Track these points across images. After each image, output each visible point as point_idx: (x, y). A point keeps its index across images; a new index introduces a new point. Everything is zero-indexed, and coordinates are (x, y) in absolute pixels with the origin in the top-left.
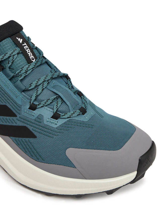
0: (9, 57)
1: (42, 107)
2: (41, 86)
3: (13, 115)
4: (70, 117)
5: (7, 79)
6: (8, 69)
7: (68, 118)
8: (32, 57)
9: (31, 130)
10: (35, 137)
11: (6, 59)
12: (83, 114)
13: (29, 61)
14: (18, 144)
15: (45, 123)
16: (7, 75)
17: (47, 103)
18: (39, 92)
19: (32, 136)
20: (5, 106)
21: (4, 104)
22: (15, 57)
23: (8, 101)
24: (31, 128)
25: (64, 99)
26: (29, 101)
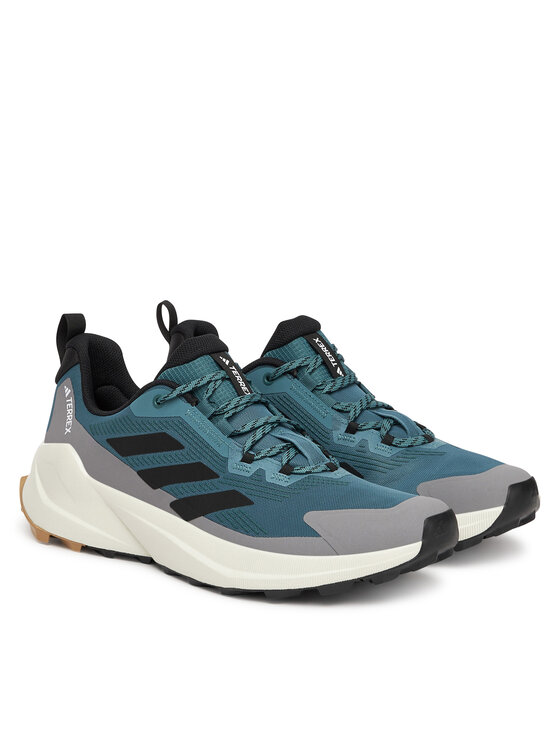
0: (209, 383)
1: (262, 458)
2: (260, 430)
3: (213, 475)
4: (310, 472)
5: (205, 418)
6: (205, 402)
7: (307, 473)
8: (244, 388)
9: (244, 493)
10: (250, 503)
11: (203, 386)
12: (332, 471)
13: (240, 392)
14: (220, 522)
15: (268, 480)
16: (204, 411)
17: (271, 453)
18: (258, 437)
19: (246, 502)
20: (199, 464)
21: (197, 460)
22: (218, 383)
23: (204, 454)
24: (243, 492)
25: (300, 448)
26: (241, 450)
